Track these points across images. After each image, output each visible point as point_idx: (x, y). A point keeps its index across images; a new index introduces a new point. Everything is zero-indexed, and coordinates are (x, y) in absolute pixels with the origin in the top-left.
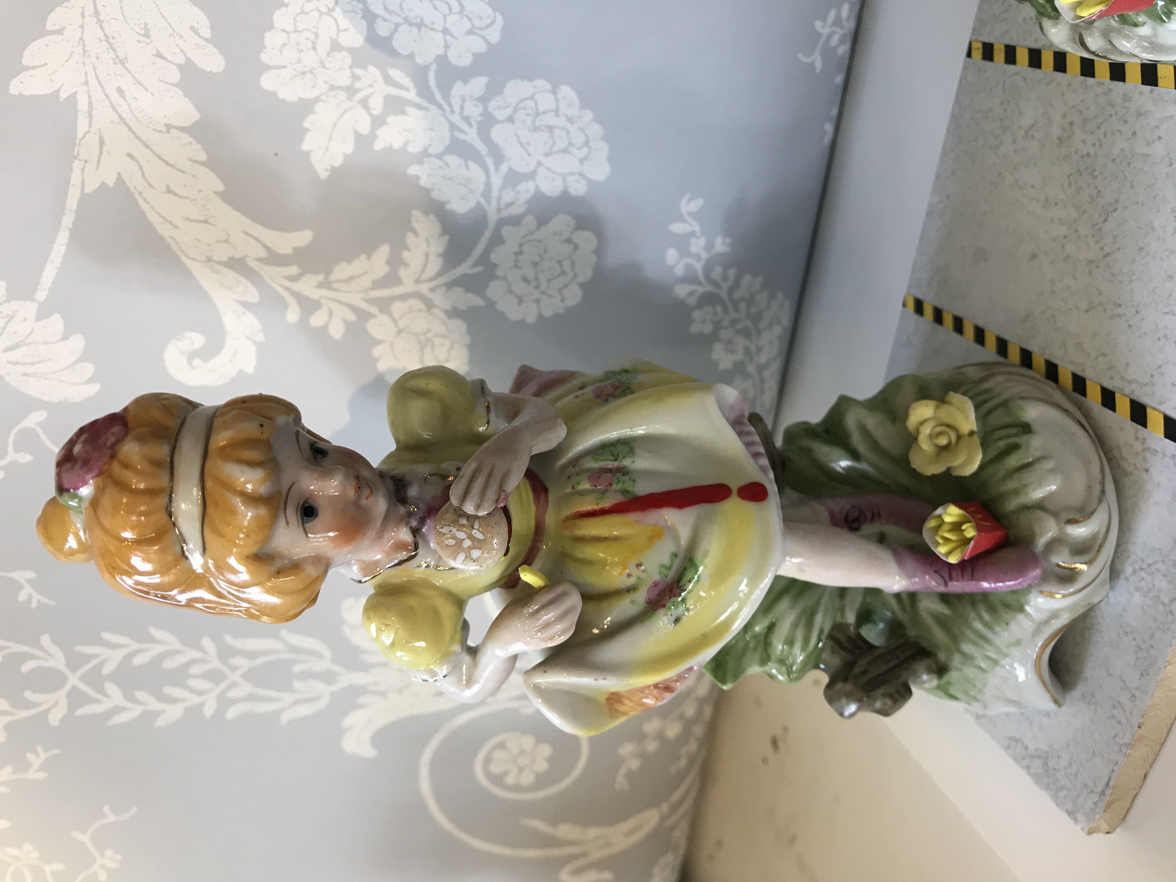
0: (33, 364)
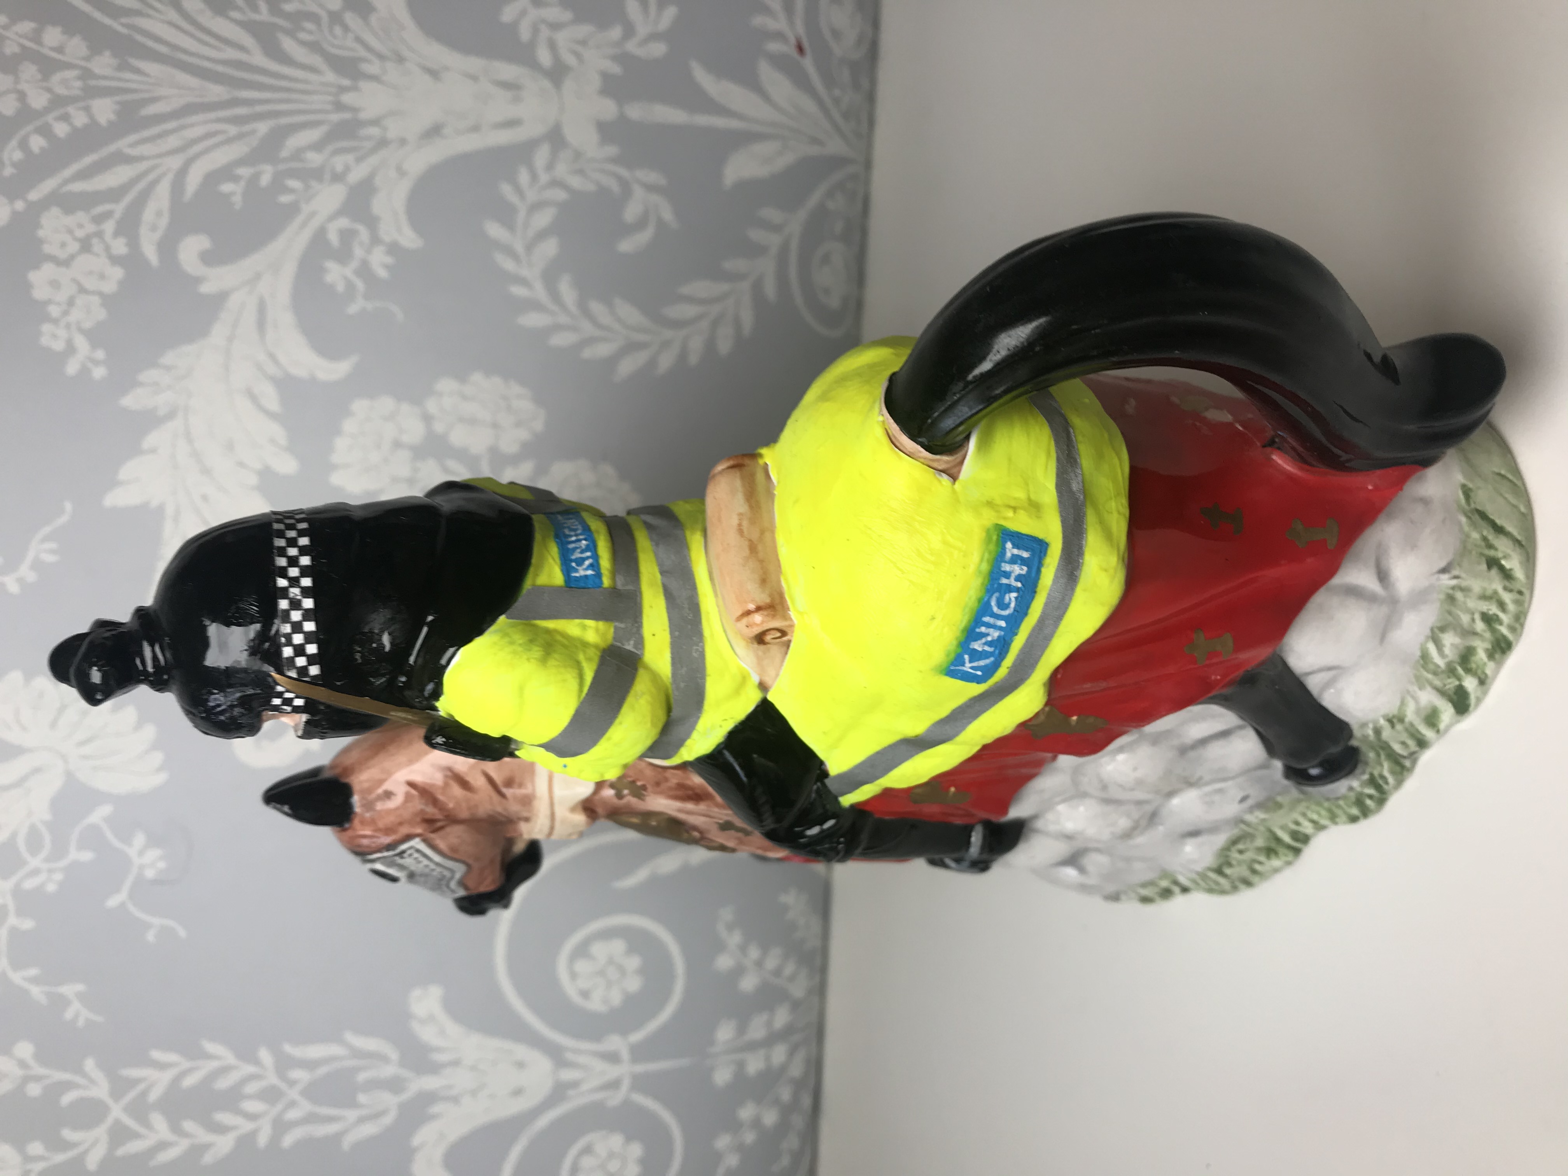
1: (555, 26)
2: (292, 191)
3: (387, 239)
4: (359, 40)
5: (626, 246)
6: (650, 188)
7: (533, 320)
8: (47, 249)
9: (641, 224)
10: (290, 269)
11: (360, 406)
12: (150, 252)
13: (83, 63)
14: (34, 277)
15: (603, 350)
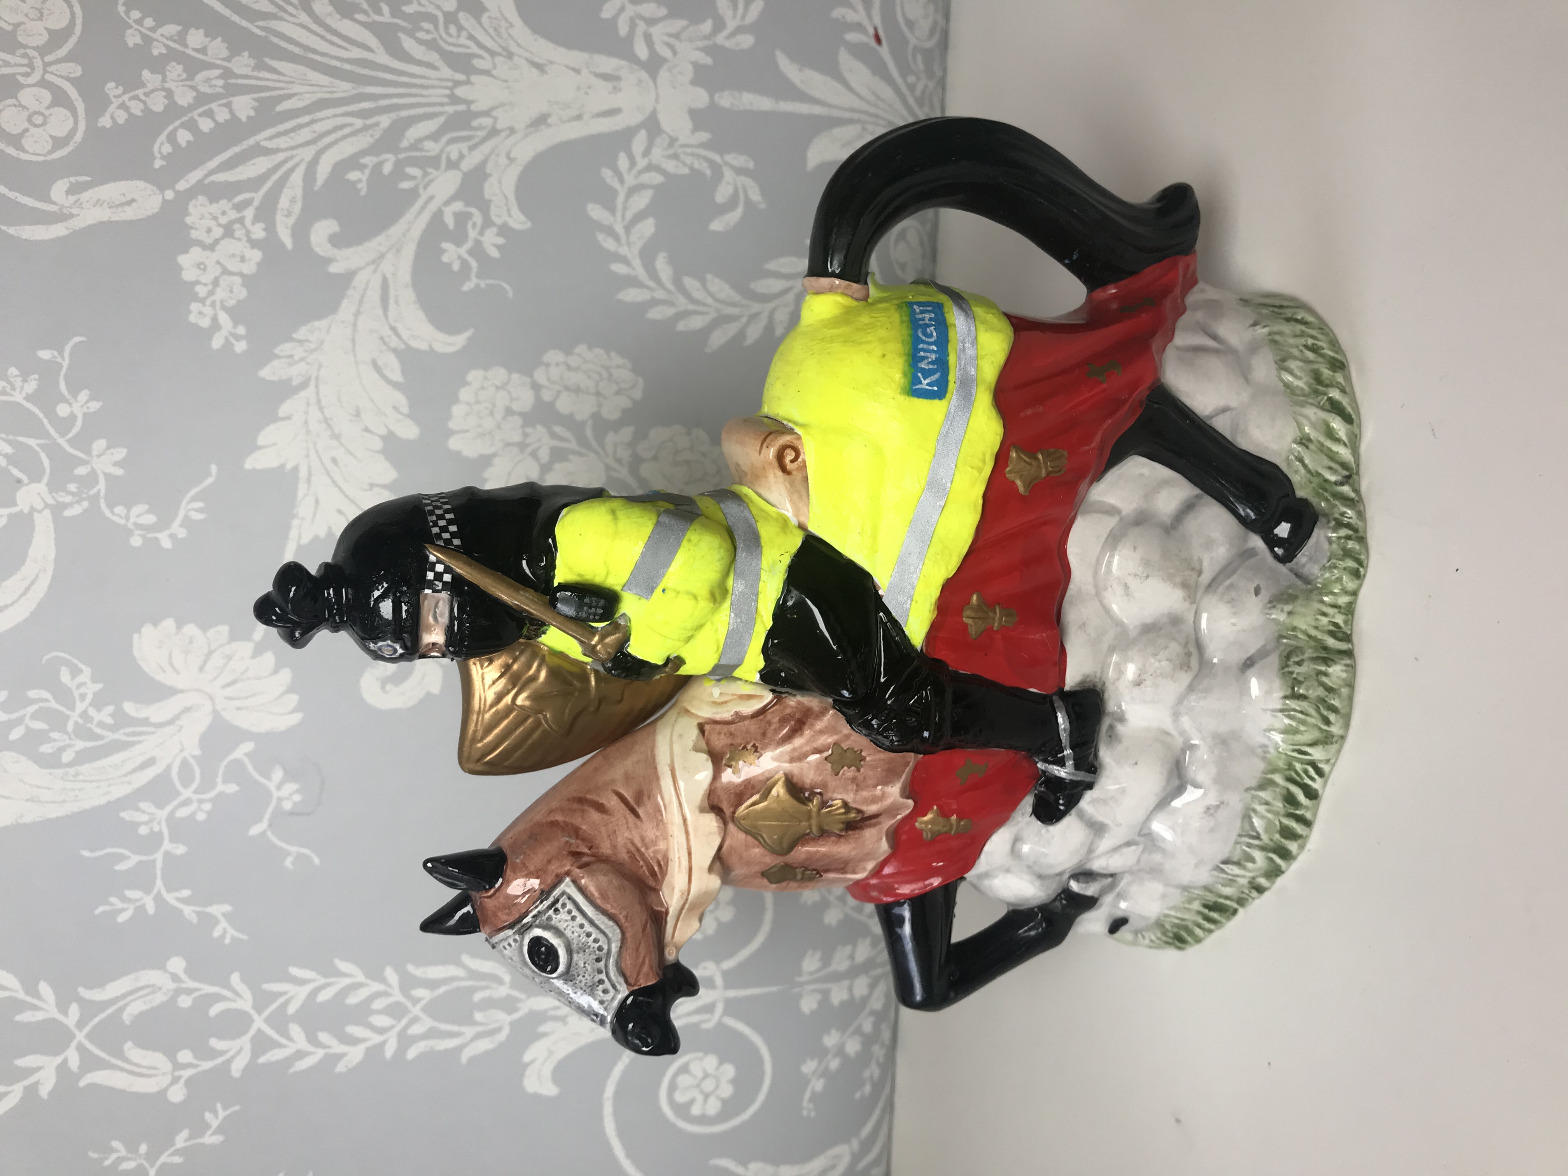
0: (247, 698)
1: (652, 22)
2: (413, 178)
3: (498, 221)
4: (471, 37)
5: (716, 226)
6: (740, 171)
7: (631, 295)
8: (194, 234)
9: (731, 204)
10: (409, 251)
11: (475, 376)
12: (286, 237)
13: (225, 64)
14: (183, 259)
15: (697, 323)
